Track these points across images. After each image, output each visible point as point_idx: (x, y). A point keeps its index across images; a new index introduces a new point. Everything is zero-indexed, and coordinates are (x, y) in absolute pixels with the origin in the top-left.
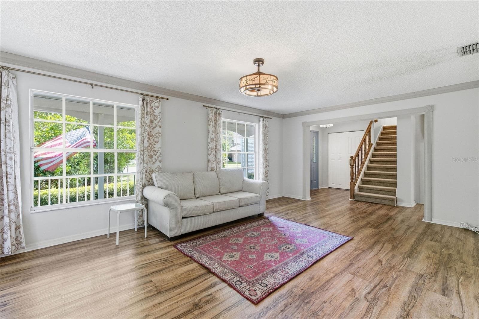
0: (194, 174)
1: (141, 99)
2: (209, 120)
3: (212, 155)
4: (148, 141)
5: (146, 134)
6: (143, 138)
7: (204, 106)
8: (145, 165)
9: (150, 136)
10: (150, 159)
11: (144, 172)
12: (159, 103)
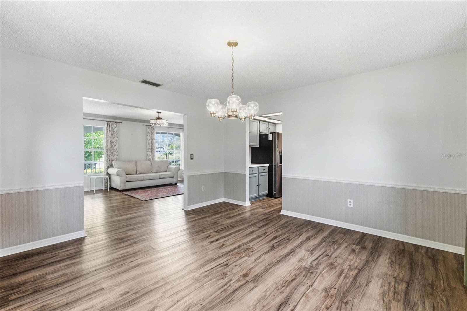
0: (136, 162)
1: (106, 124)
2: (147, 133)
3: (149, 152)
4: (110, 145)
5: (109, 142)
6: (107, 144)
7: (144, 125)
8: (109, 157)
9: (112, 142)
10: (112, 154)
11: (108, 161)
12: (116, 125)
